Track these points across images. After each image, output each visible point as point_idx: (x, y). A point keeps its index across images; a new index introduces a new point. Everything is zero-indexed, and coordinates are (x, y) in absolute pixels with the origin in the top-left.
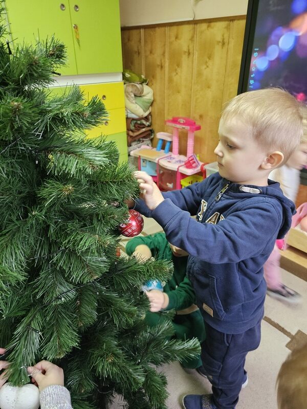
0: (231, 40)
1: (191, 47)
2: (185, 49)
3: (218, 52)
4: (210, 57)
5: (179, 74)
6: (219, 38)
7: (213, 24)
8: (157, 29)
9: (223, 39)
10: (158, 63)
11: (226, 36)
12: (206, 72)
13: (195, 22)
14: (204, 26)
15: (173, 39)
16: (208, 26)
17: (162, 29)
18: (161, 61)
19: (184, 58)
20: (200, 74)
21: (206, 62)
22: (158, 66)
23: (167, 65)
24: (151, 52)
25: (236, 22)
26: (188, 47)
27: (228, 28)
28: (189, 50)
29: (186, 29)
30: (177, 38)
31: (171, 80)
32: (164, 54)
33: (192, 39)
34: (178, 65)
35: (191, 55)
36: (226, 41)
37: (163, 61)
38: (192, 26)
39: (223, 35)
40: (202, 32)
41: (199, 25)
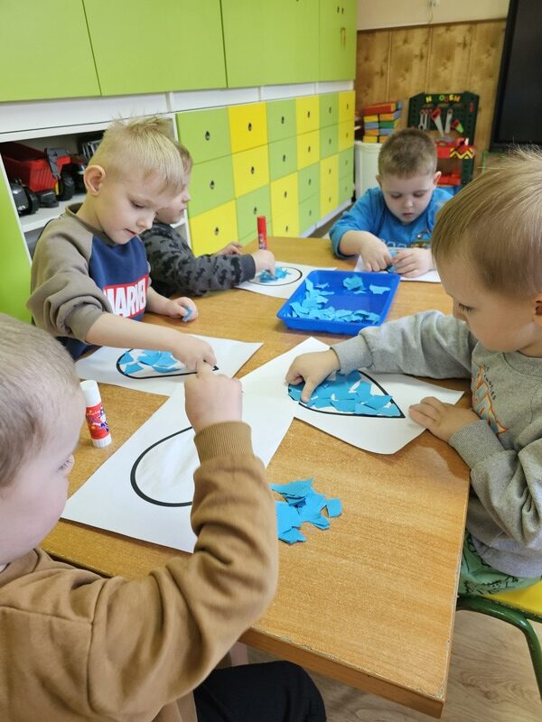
0: (473, 41)
1: (424, 50)
2: (417, 52)
3: (459, 55)
4: (449, 58)
5: (408, 79)
6: (460, 40)
7: (452, 28)
8: (377, 34)
9: (465, 42)
10: (377, 69)
11: (468, 38)
12: (444, 74)
13: (430, 27)
14: (442, 30)
15: (401, 43)
16: (447, 30)
17: (386, 34)
18: (381, 67)
19: (416, 66)
20: (436, 76)
21: (444, 64)
22: (377, 73)
23: (390, 70)
25: (479, 26)
26: (421, 50)
27: (470, 30)
28: (421, 54)
29: (419, 33)
30: (405, 41)
31: (396, 87)
33: (426, 43)
34: (407, 70)
35: (425, 58)
36: (468, 42)
37: (384, 68)
38: (425, 30)
39: (464, 38)
40: (439, 36)
41: (435, 29)
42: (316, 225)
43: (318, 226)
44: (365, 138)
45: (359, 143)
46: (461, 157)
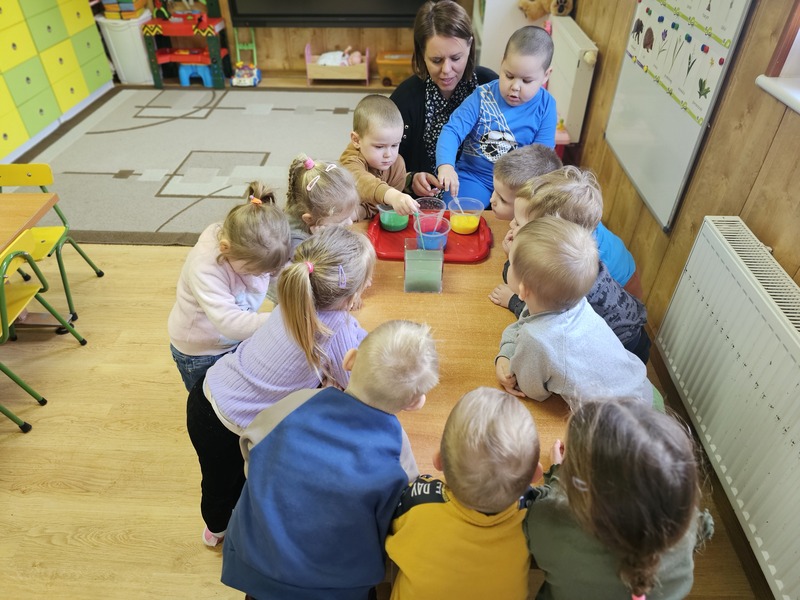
42: (59, 120)
43: (63, 120)
44: (106, 13)
45: (101, 19)
46: (204, 34)
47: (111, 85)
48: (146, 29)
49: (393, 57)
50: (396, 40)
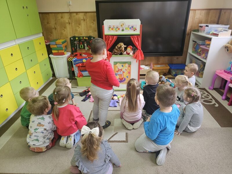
0: (87, 19)
1: (70, 21)
2: (67, 21)
3: (83, 23)
4: (80, 24)
5: (66, 31)
7: (78, 14)
8: (50, 14)
9: (84, 19)
10: (53, 27)
12: (79, 30)
13: (70, 13)
14: (75, 14)
15: (60, 18)
16: (77, 14)
17: (53, 14)
18: (55, 26)
19: (67, 25)
20: (76, 30)
21: (78, 26)
22: (53, 28)
23: (58, 28)
24: (48, 23)
25: (88, 14)
26: (69, 21)
27: (85, 14)
28: (69, 22)
29: (66, 15)
30: (62, 17)
31: (62, 33)
32: (56, 24)
33: (70, 18)
34: (65, 28)
36: (85, 19)
37: (56, 26)
38: (69, 14)
39: (83, 17)
40: (74, 16)
41: (72, 14)
45: (50, 56)
47: (51, 78)
48: (69, 58)
49: (157, 66)
50: (158, 60)
